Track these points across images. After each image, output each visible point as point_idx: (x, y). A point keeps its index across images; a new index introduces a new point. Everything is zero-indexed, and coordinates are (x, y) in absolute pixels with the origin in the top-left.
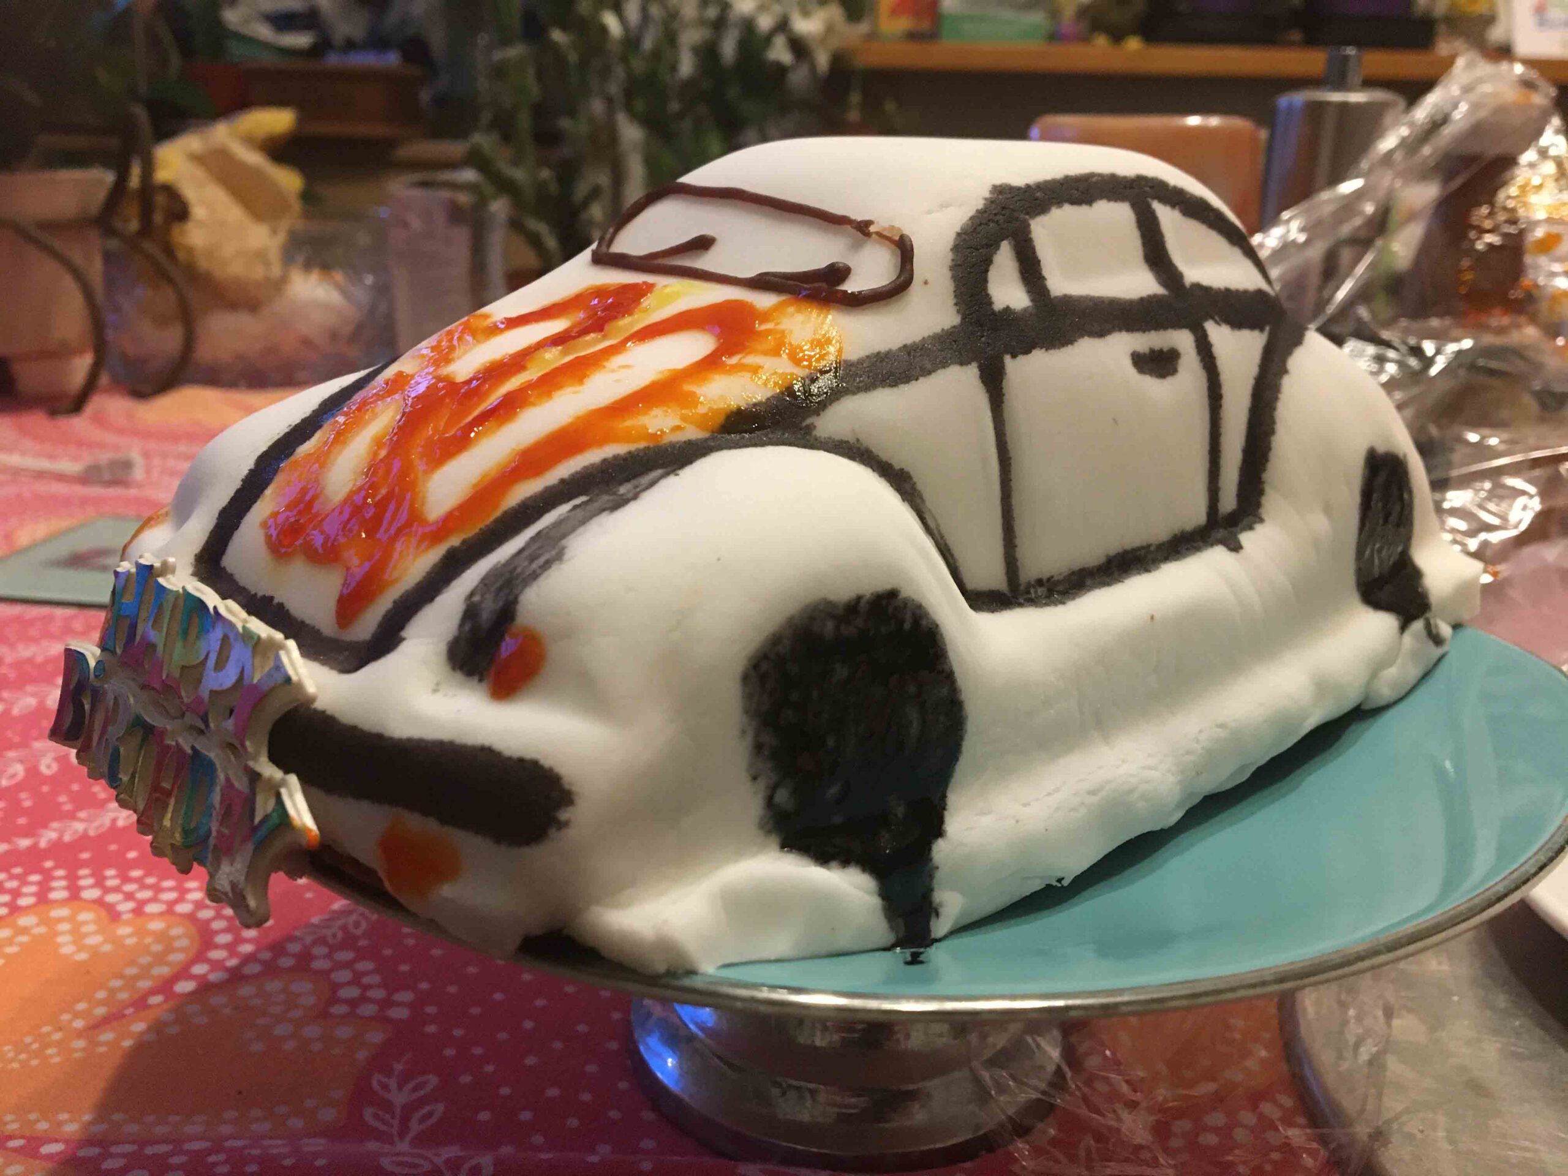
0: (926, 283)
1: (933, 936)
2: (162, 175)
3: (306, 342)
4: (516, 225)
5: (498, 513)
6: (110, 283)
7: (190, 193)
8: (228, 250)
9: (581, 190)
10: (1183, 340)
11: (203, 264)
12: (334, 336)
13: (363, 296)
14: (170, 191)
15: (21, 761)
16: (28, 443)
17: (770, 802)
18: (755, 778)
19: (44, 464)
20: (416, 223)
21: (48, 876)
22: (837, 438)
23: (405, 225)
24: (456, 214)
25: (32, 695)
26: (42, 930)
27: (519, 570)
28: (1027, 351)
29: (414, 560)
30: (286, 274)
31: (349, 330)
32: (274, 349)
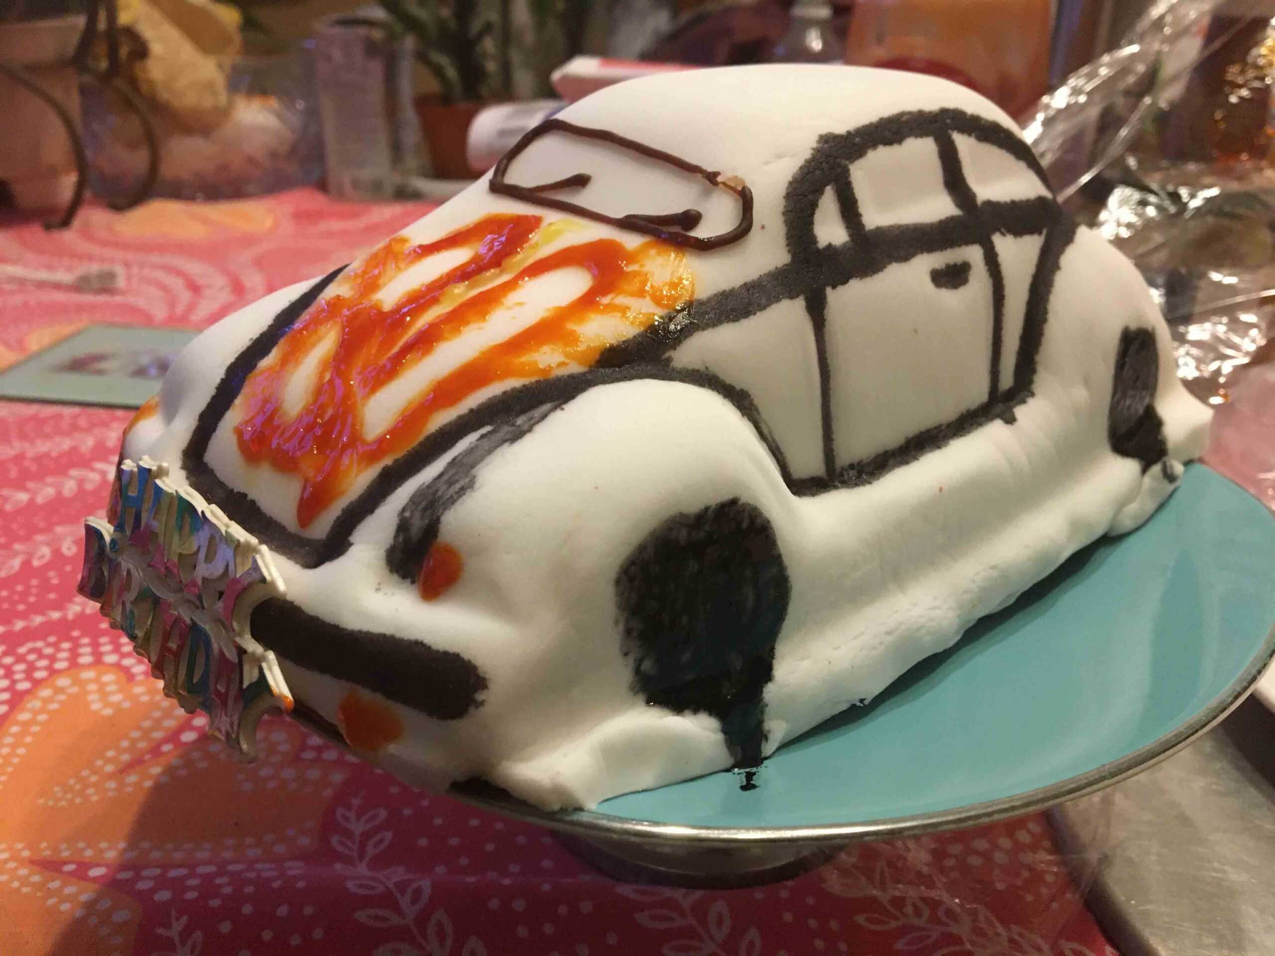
0: (763, 227)
1: (763, 755)
2: (124, 18)
3: (251, 160)
4: (422, 57)
5: (421, 438)
6: (86, 112)
7: (147, 32)
8: (182, 83)
9: (476, 26)
10: (974, 254)
11: (164, 95)
12: (274, 155)
13: (295, 120)
14: (130, 33)
15: (48, 544)
16: (30, 256)
17: (637, 671)
18: (626, 654)
19: (43, 275)
20: (338, 56)
21: (76, 644)
22: (691, 367)
23: (329, 58)
24: (371, 49)
25: (52, 485)
26: (75, 690)
27: (439, 493)
28: (844, 282)
29: (357, 475)
30: (231, 102)
31: (285, 149)
32: (224, 167)
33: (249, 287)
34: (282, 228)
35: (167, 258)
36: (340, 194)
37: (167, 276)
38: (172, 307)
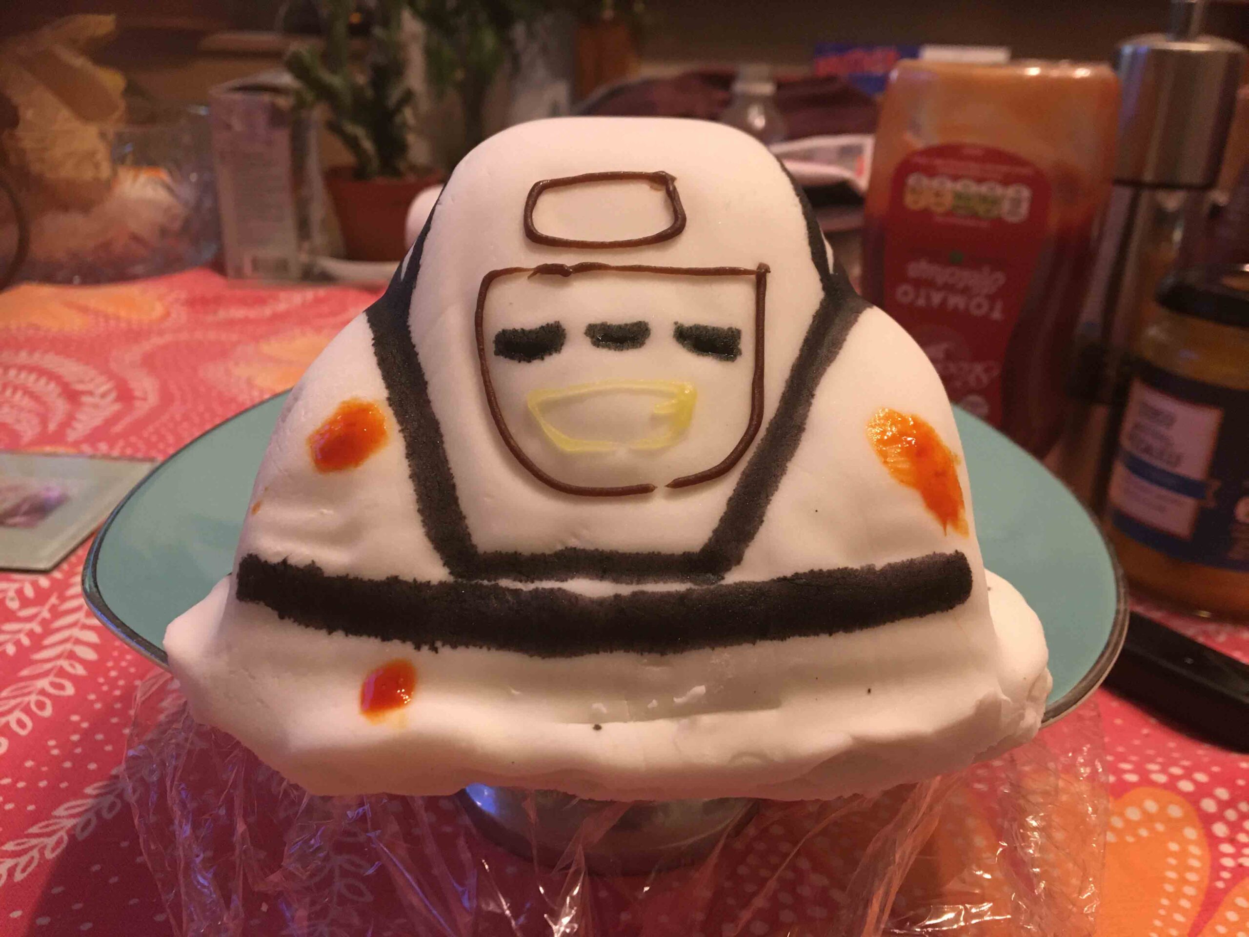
7: (17, 95)
8: (58, 153)
12: (164, 232)
13: (187, 192)
20: (238, 125)
23: (228, 127)
24: (276, 117)
30: (115, 174)
31: (177, 225)
32: (106, 246)
33: (137, 393)
34: (174, 315)
35: (37, 356)
36: (239, 273)
37: (37, 380)
38: (44, 421)
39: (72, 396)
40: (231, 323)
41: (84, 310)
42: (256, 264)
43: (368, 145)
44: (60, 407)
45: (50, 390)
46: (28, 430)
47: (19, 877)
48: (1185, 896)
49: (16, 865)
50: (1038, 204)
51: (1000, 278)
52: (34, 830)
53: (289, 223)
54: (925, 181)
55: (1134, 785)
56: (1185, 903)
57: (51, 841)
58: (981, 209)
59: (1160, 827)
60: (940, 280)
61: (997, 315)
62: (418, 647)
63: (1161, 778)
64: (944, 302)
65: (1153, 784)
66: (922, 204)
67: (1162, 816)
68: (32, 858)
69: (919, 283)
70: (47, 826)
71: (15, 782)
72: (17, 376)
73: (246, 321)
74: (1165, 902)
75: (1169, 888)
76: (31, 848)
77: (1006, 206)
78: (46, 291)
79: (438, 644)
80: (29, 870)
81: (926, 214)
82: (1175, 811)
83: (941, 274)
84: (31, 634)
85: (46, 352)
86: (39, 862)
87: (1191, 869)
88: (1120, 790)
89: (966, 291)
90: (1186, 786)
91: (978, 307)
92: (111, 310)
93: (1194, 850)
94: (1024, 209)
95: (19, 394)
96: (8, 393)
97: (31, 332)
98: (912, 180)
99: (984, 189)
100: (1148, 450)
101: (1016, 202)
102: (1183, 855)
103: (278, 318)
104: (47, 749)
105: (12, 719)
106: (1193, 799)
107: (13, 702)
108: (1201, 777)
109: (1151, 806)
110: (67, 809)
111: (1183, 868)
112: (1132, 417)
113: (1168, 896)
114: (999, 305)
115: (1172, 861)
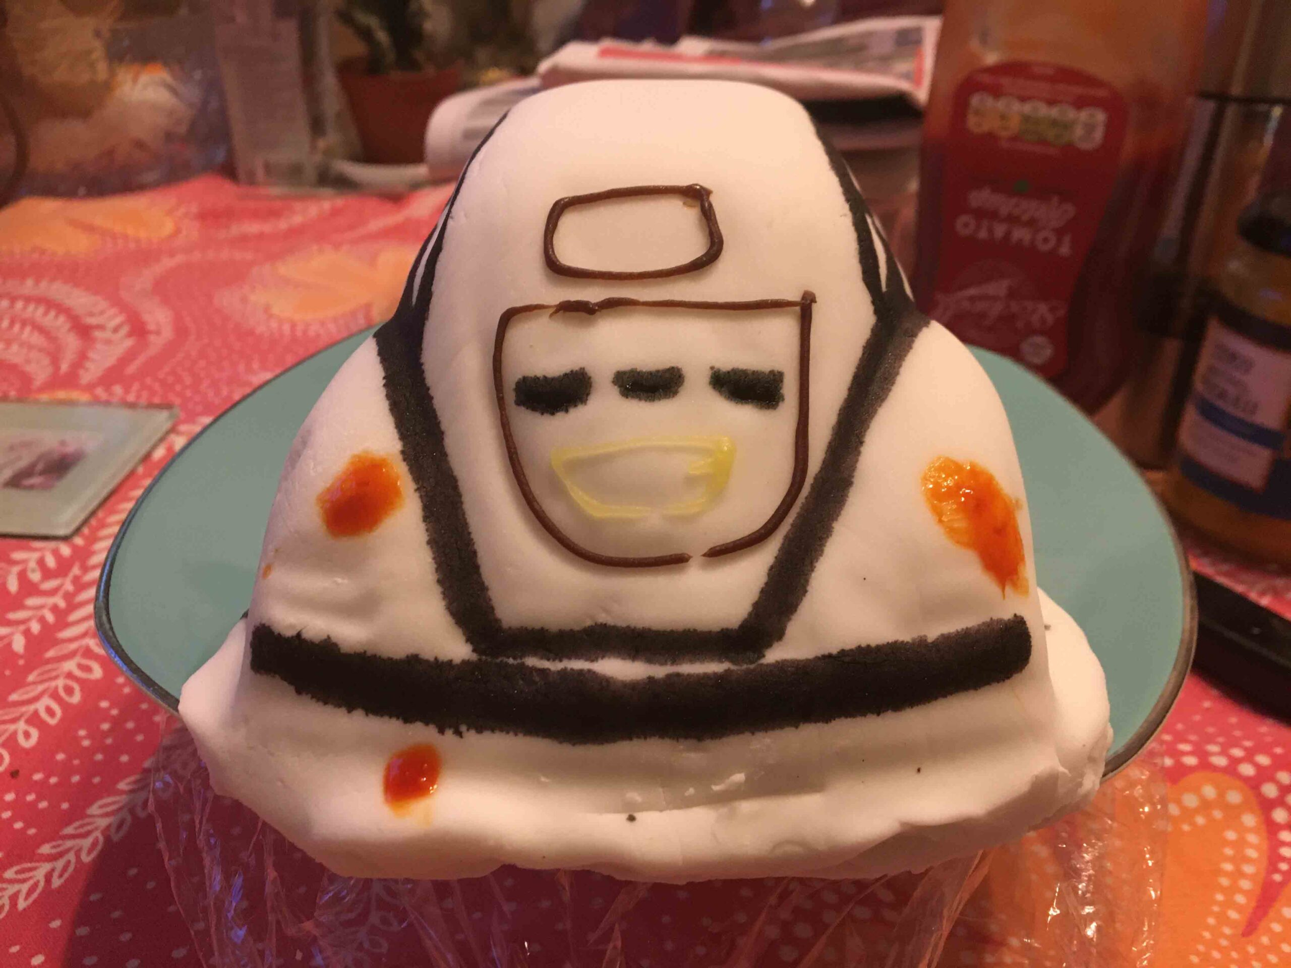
3: (140, 145)
4: (345, 17)
12: (169, 136)
13: (193, 93)
20: (241, 17)
30: (112, 74)
31: (183, 129)
32: (110, 153)
33: (151, 327)
34: (184, 232)
35: (44, 284)
36: (251, 181)
37: (46, 313)
38: (55, 361)
39: (84, 331)
40: (243, 240)
41: (89, 229)
42: (269, 169)
43: (382, 36)
44: (71, 343)
45: (59, 324)
46: (40, 371)
47: (56, 882)
48: (1241, 891)
49: (53, 870)
50: (1114, 130)
51: (1070, 210)
52: (69, 830)
53: (302, 123)
54: (990, 102)
55: (1191, 770)
56: (1240, 899)
57: (87, 842)
58: (1050, 134)
59: (1218, 814)
60: (1004, 211)
61: (1065, 250)
62: (442, 731)
63: (1221, 761)
64: (1007, 235)
65: (1215, 769)
66: (986, 127)
67: (1221, 802)
68: (69, 862)
69: (981, 214)
70: (82, 826)
71: (48, 777)
72: (25, 308)
73: (261, 236)
74: (1220, 897)
75: (1225, 882)
76: (68, 851)
77: (1079, 132)
78: (48, 206)
79: (463, 728)
80: (66, 875)
81: (991, 137)
82: (1234, 797)
83: (1004, 204)
84: (55, 609)
85: (53, 280)
86: (76, 867)
87: (1248, 860)
88: (1177, 774)
89: (1032, 223)
90: (1247, 770)
91: (1046, 240)
92: (118, 228)
93: (1252, 838)
94: (1099, 135)
95: (28, 329)
96: (17, 328)
97: (36, 256)
98: (975, 100)
99: (1055, 112)
100: (1222, 395)
101: (1090, 128)
102: (1240, 844)
103: (295, 233)
104: (78, 739)
105: (40, 706)
106: (1254, 784)
107: (40, 688)
108: (1263, 760)
109: (1209, 792)
110: (101, 807)
111: (1240, 859)
112: (1206, 359)
113: (1223, 890)
114: (1067, 240)
115: (1229, 852)
